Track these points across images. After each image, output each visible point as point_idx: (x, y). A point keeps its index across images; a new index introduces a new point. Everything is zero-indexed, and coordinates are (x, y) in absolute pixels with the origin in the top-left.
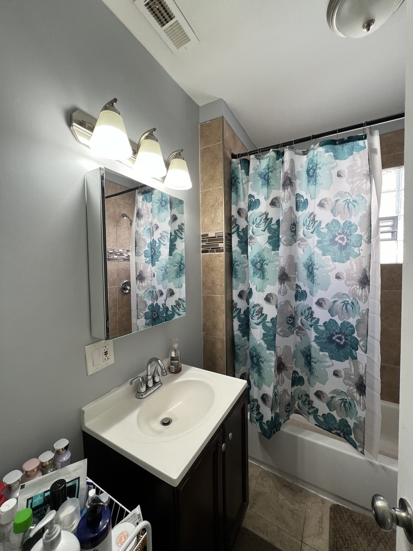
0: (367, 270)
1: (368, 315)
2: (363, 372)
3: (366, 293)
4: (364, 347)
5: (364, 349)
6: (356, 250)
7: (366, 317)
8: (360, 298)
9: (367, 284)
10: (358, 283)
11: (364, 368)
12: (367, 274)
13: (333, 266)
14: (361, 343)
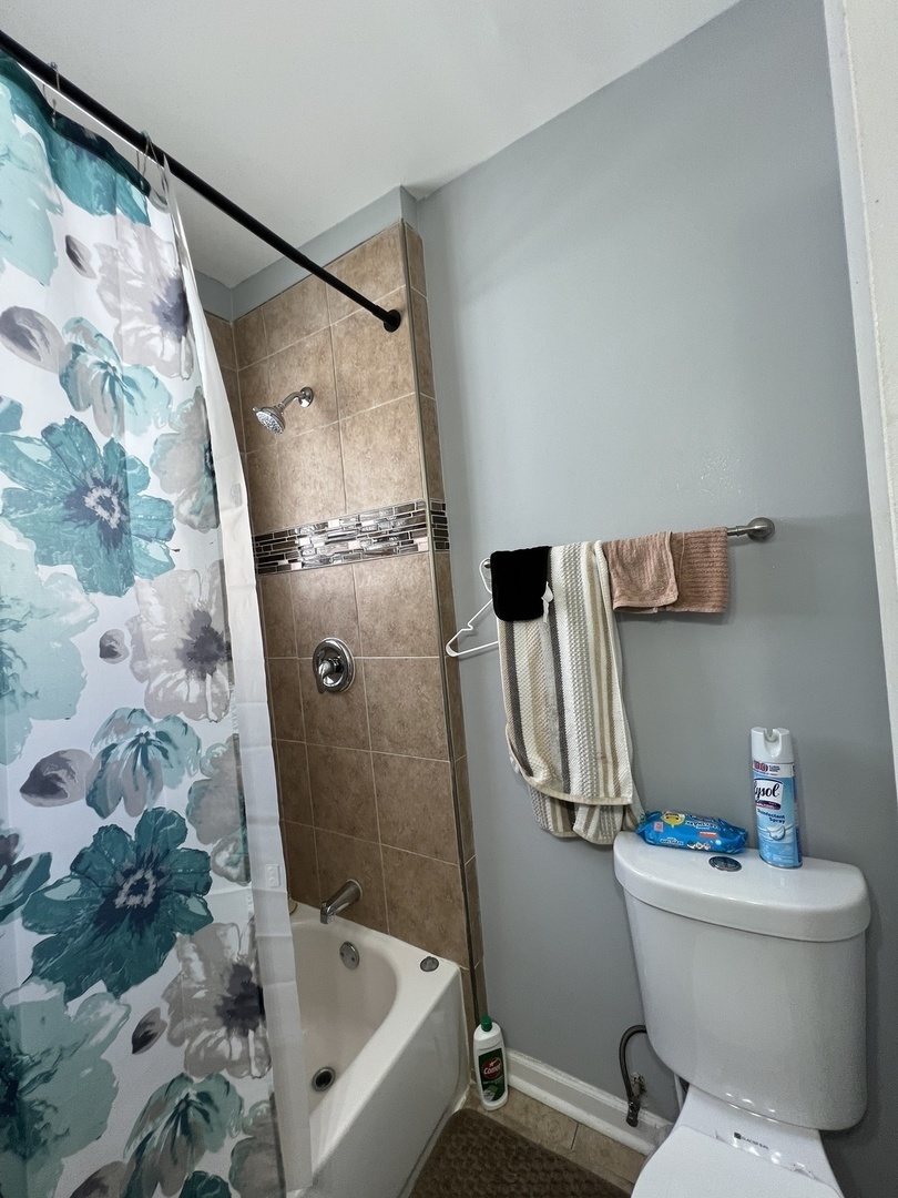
0: (212, 612)
1: (237, 754)
2: (245, 949)
3: (220, 686)
4: (235, 865)
5: (234, 872)
6: (155, 550)
7: (232, 764)
8: (198, 710)
9: (216, 658)
10: (179, 663)
11: (248, 931)
12: (217, 626)
13: (86, 610)
14: (221, 859)
